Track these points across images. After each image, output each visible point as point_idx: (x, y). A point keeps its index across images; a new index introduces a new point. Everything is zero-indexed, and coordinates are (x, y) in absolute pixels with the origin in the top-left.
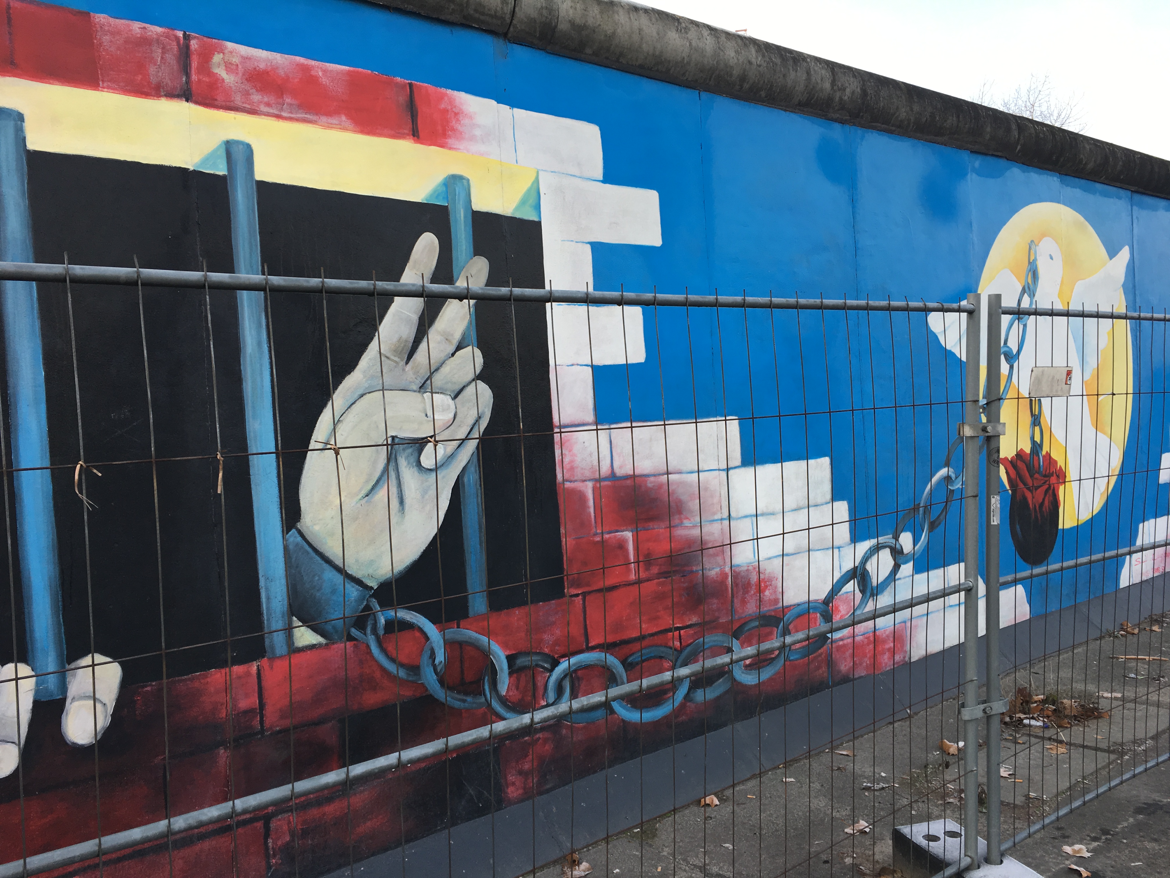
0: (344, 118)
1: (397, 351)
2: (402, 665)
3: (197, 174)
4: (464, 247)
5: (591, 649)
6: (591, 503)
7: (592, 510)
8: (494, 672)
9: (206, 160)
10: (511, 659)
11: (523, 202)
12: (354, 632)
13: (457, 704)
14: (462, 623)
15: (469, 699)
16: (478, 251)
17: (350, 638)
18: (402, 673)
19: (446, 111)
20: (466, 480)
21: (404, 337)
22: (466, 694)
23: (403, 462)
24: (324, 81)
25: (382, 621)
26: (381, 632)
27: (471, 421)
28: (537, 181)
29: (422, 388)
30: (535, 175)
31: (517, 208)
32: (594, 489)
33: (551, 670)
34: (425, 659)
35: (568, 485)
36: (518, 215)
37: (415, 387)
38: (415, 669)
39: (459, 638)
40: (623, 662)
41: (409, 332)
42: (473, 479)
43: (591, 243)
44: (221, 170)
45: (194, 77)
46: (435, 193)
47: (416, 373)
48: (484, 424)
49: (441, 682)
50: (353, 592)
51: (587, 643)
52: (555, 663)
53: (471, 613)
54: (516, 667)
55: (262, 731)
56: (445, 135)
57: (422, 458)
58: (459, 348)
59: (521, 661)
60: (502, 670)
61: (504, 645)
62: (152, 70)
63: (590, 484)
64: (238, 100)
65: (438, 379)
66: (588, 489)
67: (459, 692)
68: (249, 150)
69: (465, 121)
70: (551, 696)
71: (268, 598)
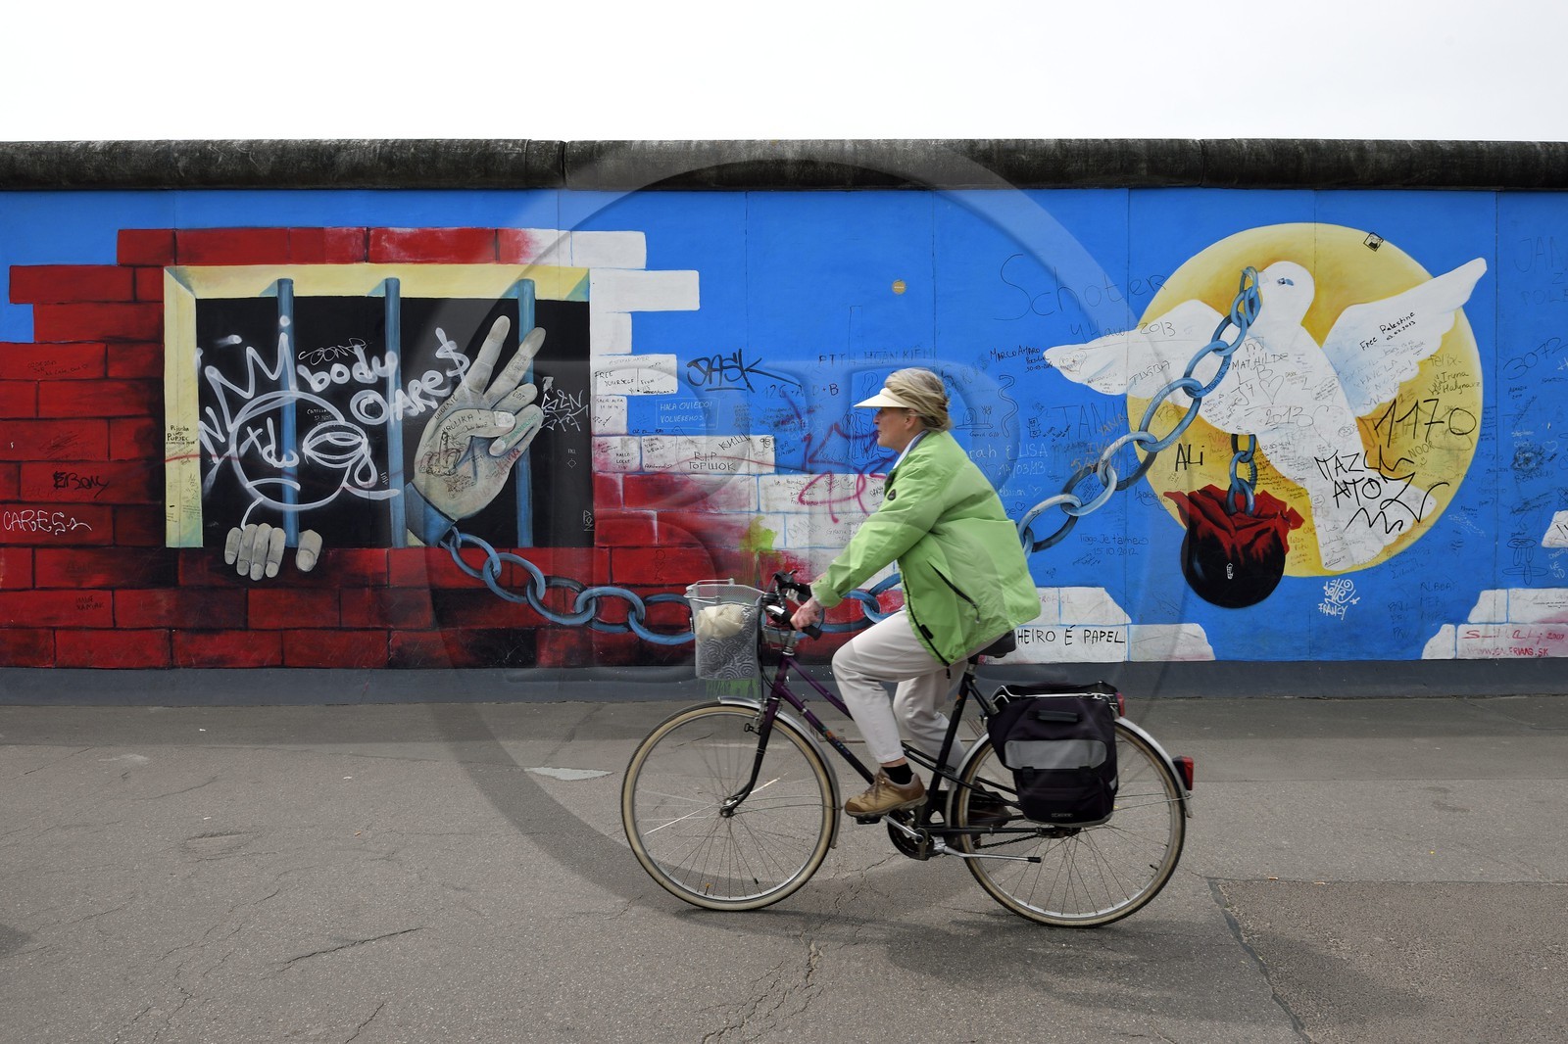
0: (453, 256)
1: (479, 387)
2: (471, 567)
3: (369, 298)
4: (528, 321)
5: (616, 585)
6: (621, 487)
7: (621, 493)
8: (534, 585)
9: (373, 292)
10: (547, 579)
11: (576, 290)
12: (442, 543)
13: (507, 598)
14: (513, 550)
15: (516, 597)
16: (537, 324)
17: (439, 546)
18: (471, 572)
19: (519, 242)
20: (520, 464)
21: (483, 378)
22: (513, 593)
23: (477, 452)
24: (442, 238)
25: (460, 541)
26: (459, 547)
27: (527, 429)
28: (588, 275)
29: (493, 408)
30: (586, 272)
31: (570, 295)
32: (624, 479)
33: (580, 592)
34: (486, 567)
35: (601, 474)
36: (571, 299)
37: (489, 408)
38: (480, 571)
39: (511, 559)
40: (643, 599)
41: (486, 376)
42: (525, 467)
43: (631, 313)
44: (382, 294)
45: (371, 249)
46: (509, 291)
47: (490, 399)
48: (536, 431)
49: (497, 582)
50: (443, 521)
51: (611, 581)
52: (584, 589)
53: (520, 546)
54: (551, 584)
55: (388, 585)
56: (518, 256)
57: (490, 450)
58: (520, 384)
59: (553, 582)
60: (541, 584)
61: (543, 570)
62: (350, 249)
63: (621, 476)
64: (394, 257)
65: (505, 403)
66: (619, 479)
67: (509, 591)
68: (398, 282)
69: (534, 246)
70: (579, 610)
71: (394, 516)
